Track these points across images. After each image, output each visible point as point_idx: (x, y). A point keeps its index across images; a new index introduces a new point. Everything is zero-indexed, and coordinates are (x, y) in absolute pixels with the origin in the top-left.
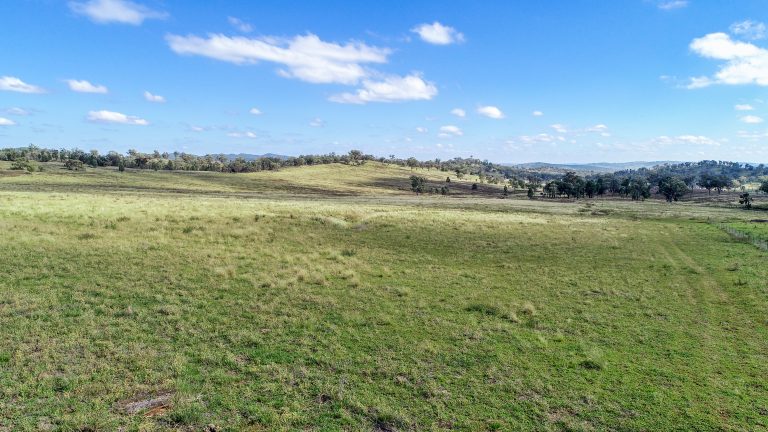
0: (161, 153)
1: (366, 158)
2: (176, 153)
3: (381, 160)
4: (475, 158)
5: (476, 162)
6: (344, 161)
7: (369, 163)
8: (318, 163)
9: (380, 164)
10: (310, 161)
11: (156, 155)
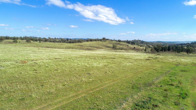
0: (56, 38)
1: (107, 40)
2: (60, 38)
3: (111, 40)
4: (139, 40)
5: (140, 41)
6: (101, 40)
7: (107, 41)
8: (93, 41)
9: (111, 41)
10: (91, 40)
11: (55, 38)
